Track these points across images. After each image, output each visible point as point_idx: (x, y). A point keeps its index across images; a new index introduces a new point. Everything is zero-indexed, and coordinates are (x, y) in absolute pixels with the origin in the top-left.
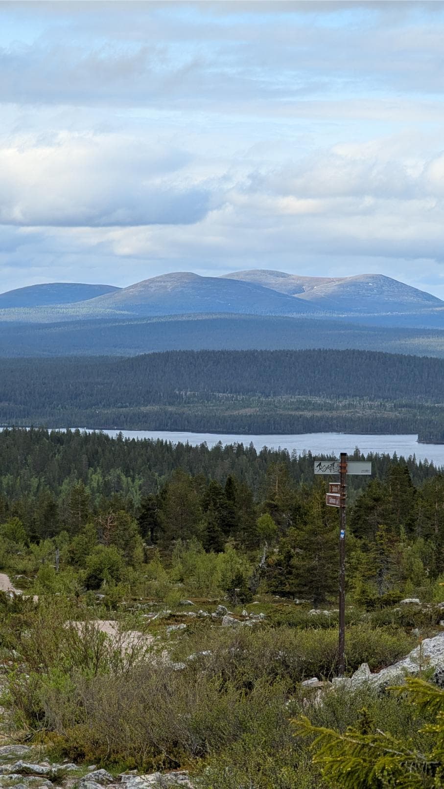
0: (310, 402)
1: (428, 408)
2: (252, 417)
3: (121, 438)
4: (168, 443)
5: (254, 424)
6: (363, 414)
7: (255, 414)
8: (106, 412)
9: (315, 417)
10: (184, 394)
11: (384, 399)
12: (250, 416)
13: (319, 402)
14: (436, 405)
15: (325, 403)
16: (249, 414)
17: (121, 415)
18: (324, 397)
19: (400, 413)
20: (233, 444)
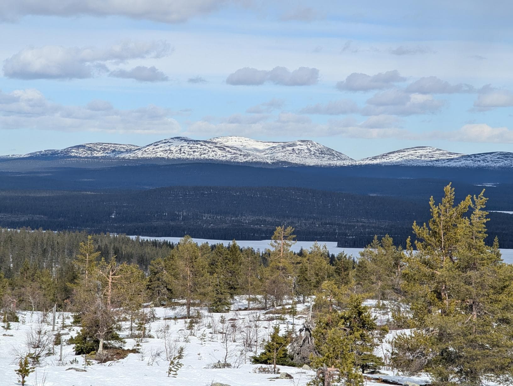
0: (265, 221)
1: (343, 225)
2: (227, 230)
3: (138, 239)
4: (171, 243)
5: (228, 234)
6: (300, 229)
7: (229, 227)
8: (129, 225)
9: (269, 230)
10: (181, 214)
11: (314, 219)
12: (226, 229)
13: (271, 220)
14: (349, 224)
15: (275, 221)
16: (224, 228)
17: (139, 227)
18: (274, 218)
19: (325, 228)
20: (216, 244)
